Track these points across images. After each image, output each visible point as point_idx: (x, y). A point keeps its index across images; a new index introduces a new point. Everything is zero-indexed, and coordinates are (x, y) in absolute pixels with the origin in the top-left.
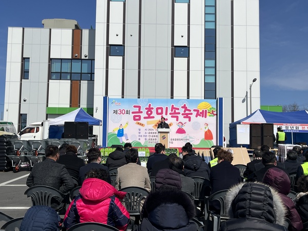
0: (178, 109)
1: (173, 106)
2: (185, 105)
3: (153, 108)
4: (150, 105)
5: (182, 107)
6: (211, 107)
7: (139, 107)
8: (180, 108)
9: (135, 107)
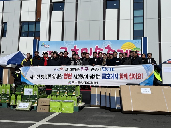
0: (102, 50)
1: (97, 47)
2: (109, 46)
3: (78, 50)
4: (75, 47)
5: (106, 48)
6: (135, 47)
7: (66, 49)
8: (104, 49)
9: (62, 48)
